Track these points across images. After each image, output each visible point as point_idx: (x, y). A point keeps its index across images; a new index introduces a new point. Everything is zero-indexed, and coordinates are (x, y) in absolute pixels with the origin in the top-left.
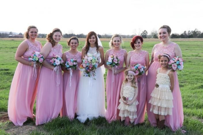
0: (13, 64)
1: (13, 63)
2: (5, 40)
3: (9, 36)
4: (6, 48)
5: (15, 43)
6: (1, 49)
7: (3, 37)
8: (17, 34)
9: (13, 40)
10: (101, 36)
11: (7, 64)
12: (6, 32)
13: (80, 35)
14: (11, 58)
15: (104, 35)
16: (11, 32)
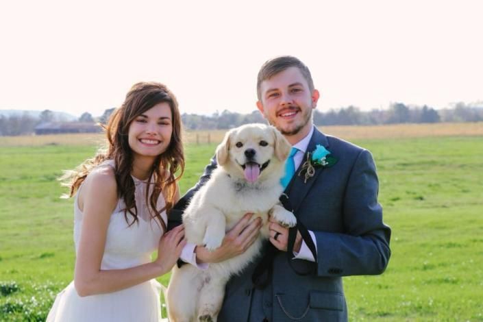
0: (43, 256)
1: (45, 250)
2: (20, 146)
3: (39, 127)
4: (24, 178)
5: (65, 155)
6: (5, 185)
7: (14, 134)
8: (70, 119)
9: (53, 144)
10: (440, 114)
11: (17, 256)
12: (26, 112)
13: (343, 112)
14: (40, 225)
15: (451, 107)
16: (46, 112)
